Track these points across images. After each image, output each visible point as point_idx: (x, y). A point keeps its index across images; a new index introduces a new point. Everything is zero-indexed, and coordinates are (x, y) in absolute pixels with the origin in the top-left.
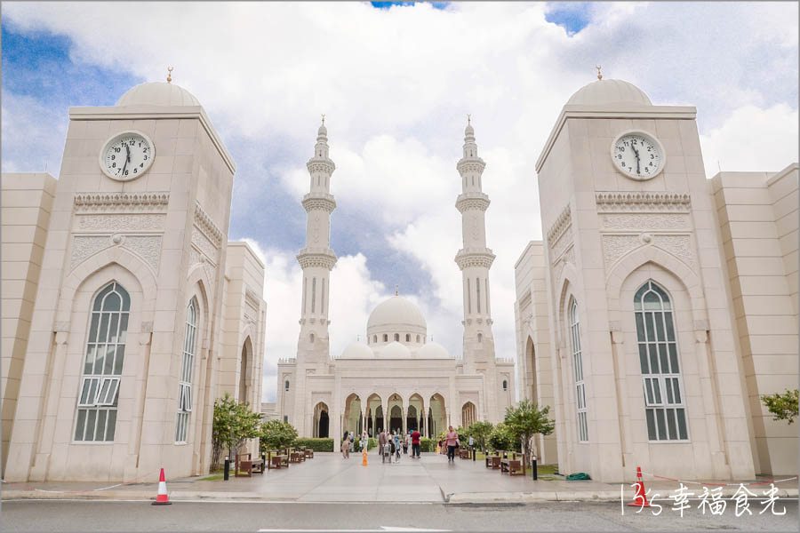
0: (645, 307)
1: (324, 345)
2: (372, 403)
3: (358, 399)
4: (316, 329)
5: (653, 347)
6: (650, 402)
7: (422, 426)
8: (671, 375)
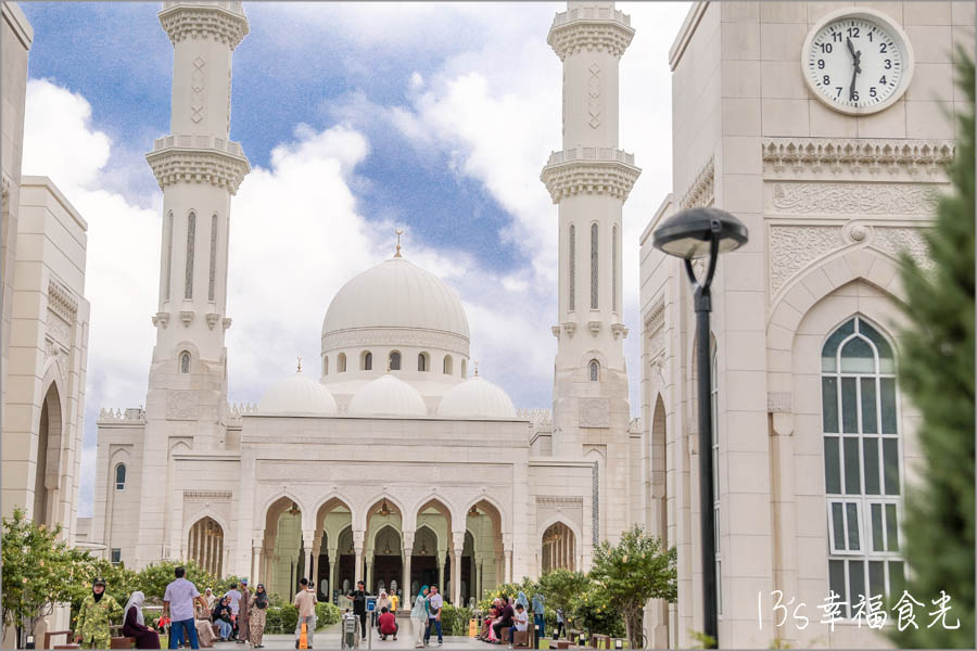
0: (844, 367)
1: (216, 378)
2: (329, 522)
3: (296, 511)
4: (196, 338)
5: (851, 444)
6: (837, 548)
7: (447, 579)
8: (883, 499)
